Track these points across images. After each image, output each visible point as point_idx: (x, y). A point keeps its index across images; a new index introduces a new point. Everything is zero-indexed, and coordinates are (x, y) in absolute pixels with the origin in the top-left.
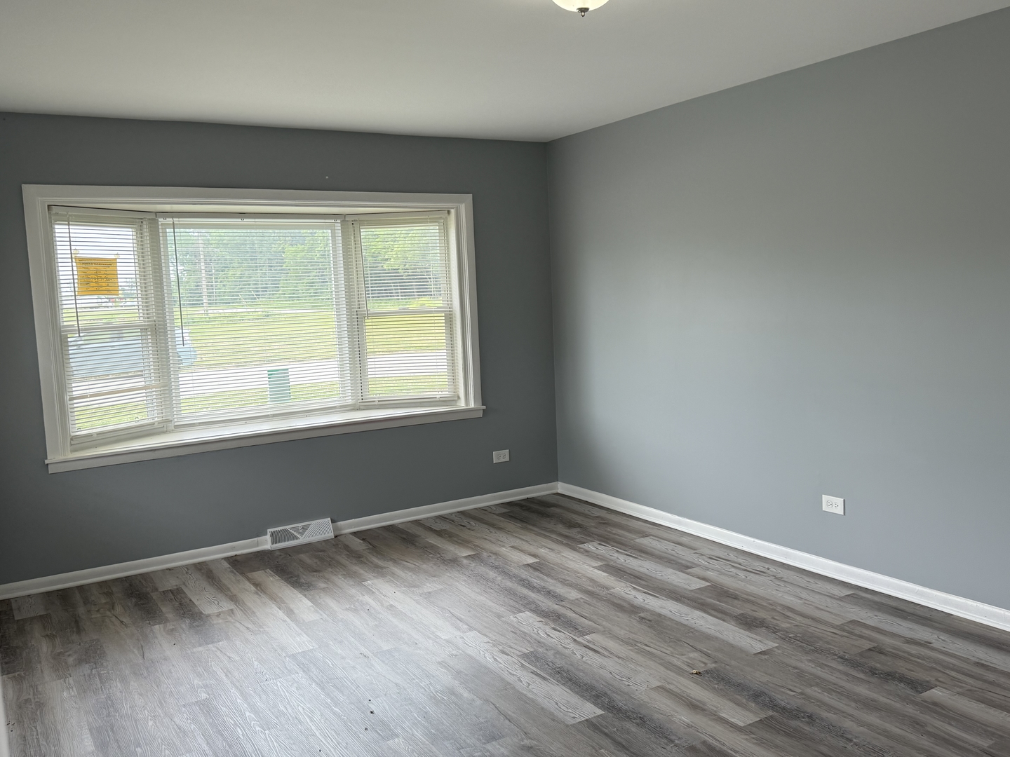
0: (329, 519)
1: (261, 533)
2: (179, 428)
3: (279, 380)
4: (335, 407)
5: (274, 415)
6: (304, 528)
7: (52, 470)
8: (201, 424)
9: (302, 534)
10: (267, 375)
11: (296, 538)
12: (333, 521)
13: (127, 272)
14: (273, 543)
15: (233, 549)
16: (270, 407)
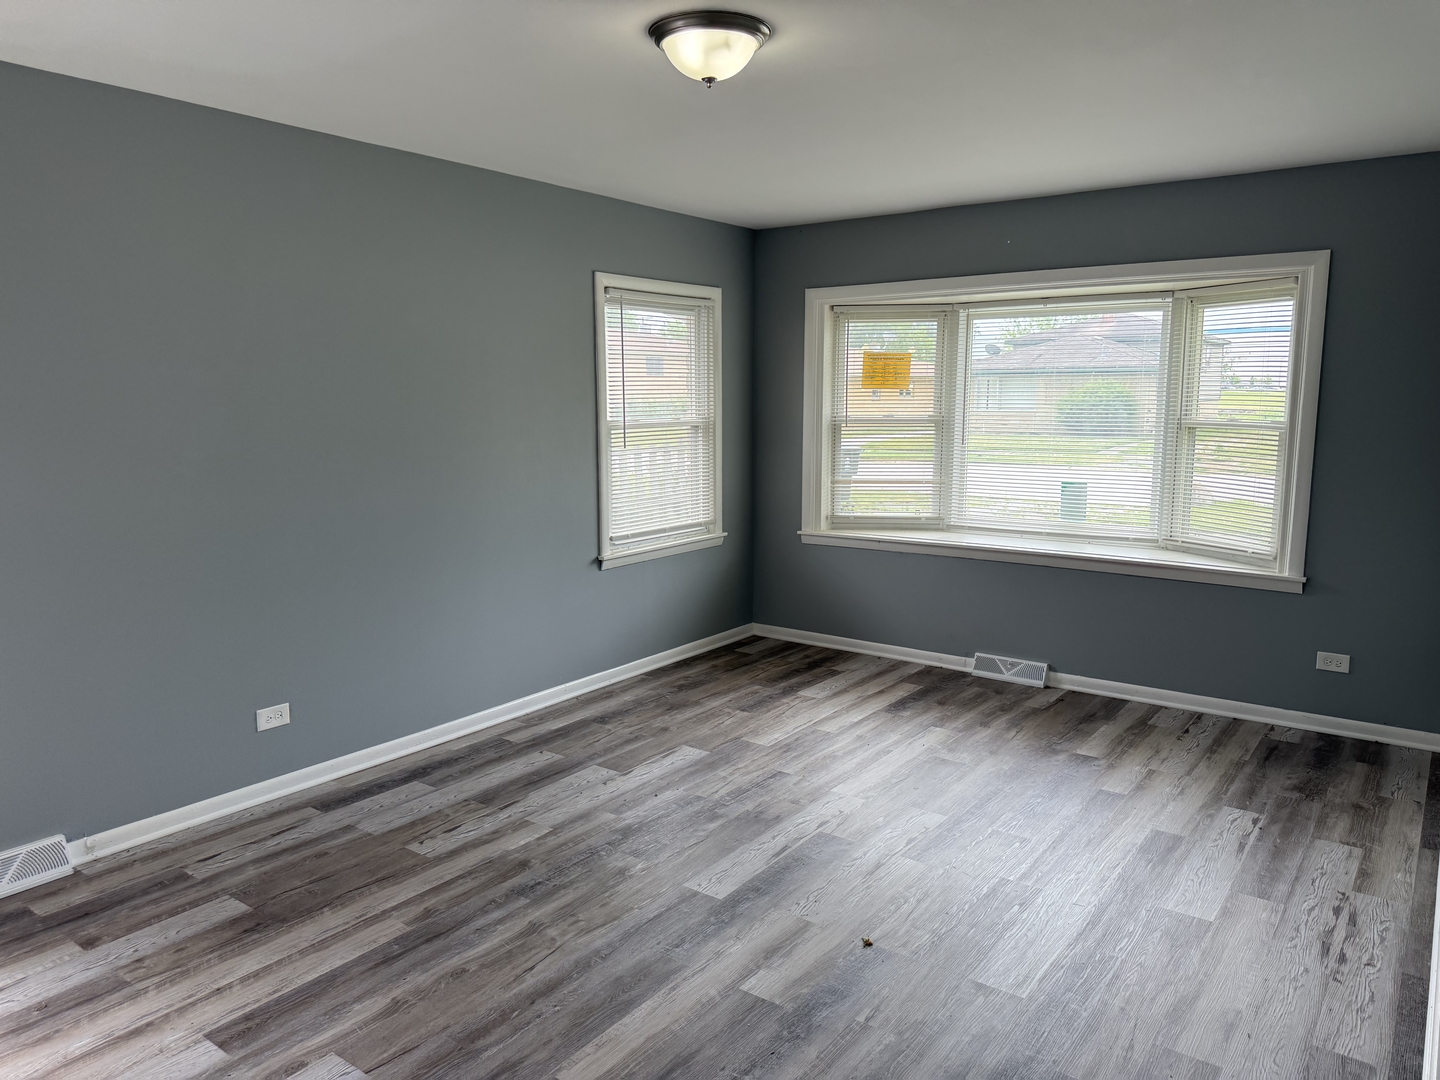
0: (1046, 665)
1: (969, 654)
2: (950, 528)
3: (1073, 494)
4: (1127, 539)
5: (1049, 534)
6: (1013, 665)
7: (804, 540)
8: (970, 528)
9: (1008, 670)
10: (1060, 488)
11: (1001, 672)
12: (1051, 668)
13: (923, 367)
14: (975, 668)
15: (940, 660)
16: (1057, 524)
